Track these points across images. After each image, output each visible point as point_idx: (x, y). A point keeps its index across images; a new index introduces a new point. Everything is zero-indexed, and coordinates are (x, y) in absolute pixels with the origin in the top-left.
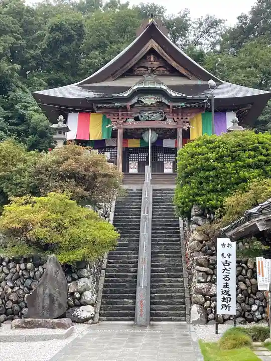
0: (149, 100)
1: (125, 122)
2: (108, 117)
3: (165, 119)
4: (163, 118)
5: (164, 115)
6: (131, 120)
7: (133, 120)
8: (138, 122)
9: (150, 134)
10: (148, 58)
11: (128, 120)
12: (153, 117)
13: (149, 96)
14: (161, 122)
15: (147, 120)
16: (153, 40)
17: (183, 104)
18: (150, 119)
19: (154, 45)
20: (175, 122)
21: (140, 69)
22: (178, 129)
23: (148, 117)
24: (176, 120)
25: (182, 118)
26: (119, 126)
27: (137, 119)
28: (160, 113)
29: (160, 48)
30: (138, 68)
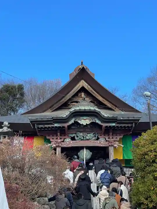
0: (85, 121)
1: (63, 141)
2: (48, 138)
3: (98, 139)
4: (96, 137)
5: (97, 136)
6: (68, 140)
7: (70, 140)
8: (74, 141)
9: (85, 152)
10: (79, 95)
11: (65, 140)
12: (87, 137)
13: (85, 118)
14: (94, 141)
15: (82, 140)
16: (83, 81)
17: (114, 124)
18: (85, 139)
19: (84, 85)
20: (107, 141)
21: (73, 104)
22: (110, 148)
23: (83, 137)
24: (107, 139)
25: (113, 138)
26: (57, 144)
27: (73, 139)
28: (94, 134)
29: (89, 87)
30: (71, 103)
